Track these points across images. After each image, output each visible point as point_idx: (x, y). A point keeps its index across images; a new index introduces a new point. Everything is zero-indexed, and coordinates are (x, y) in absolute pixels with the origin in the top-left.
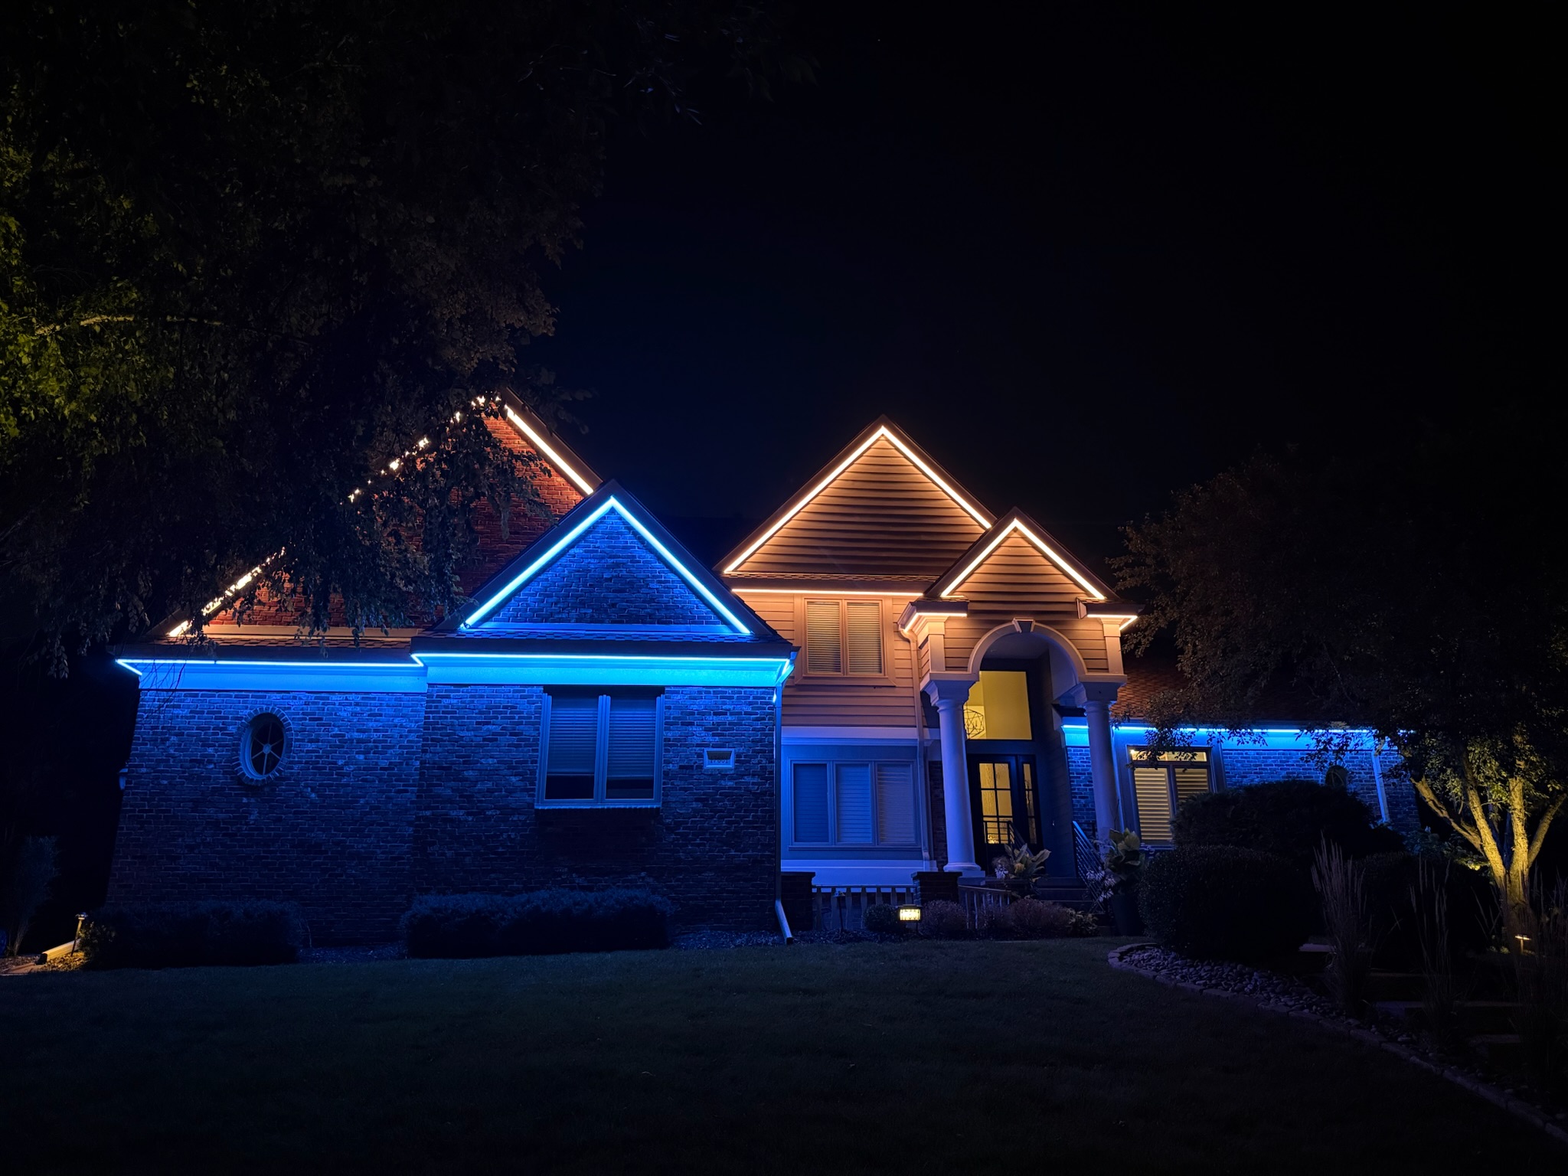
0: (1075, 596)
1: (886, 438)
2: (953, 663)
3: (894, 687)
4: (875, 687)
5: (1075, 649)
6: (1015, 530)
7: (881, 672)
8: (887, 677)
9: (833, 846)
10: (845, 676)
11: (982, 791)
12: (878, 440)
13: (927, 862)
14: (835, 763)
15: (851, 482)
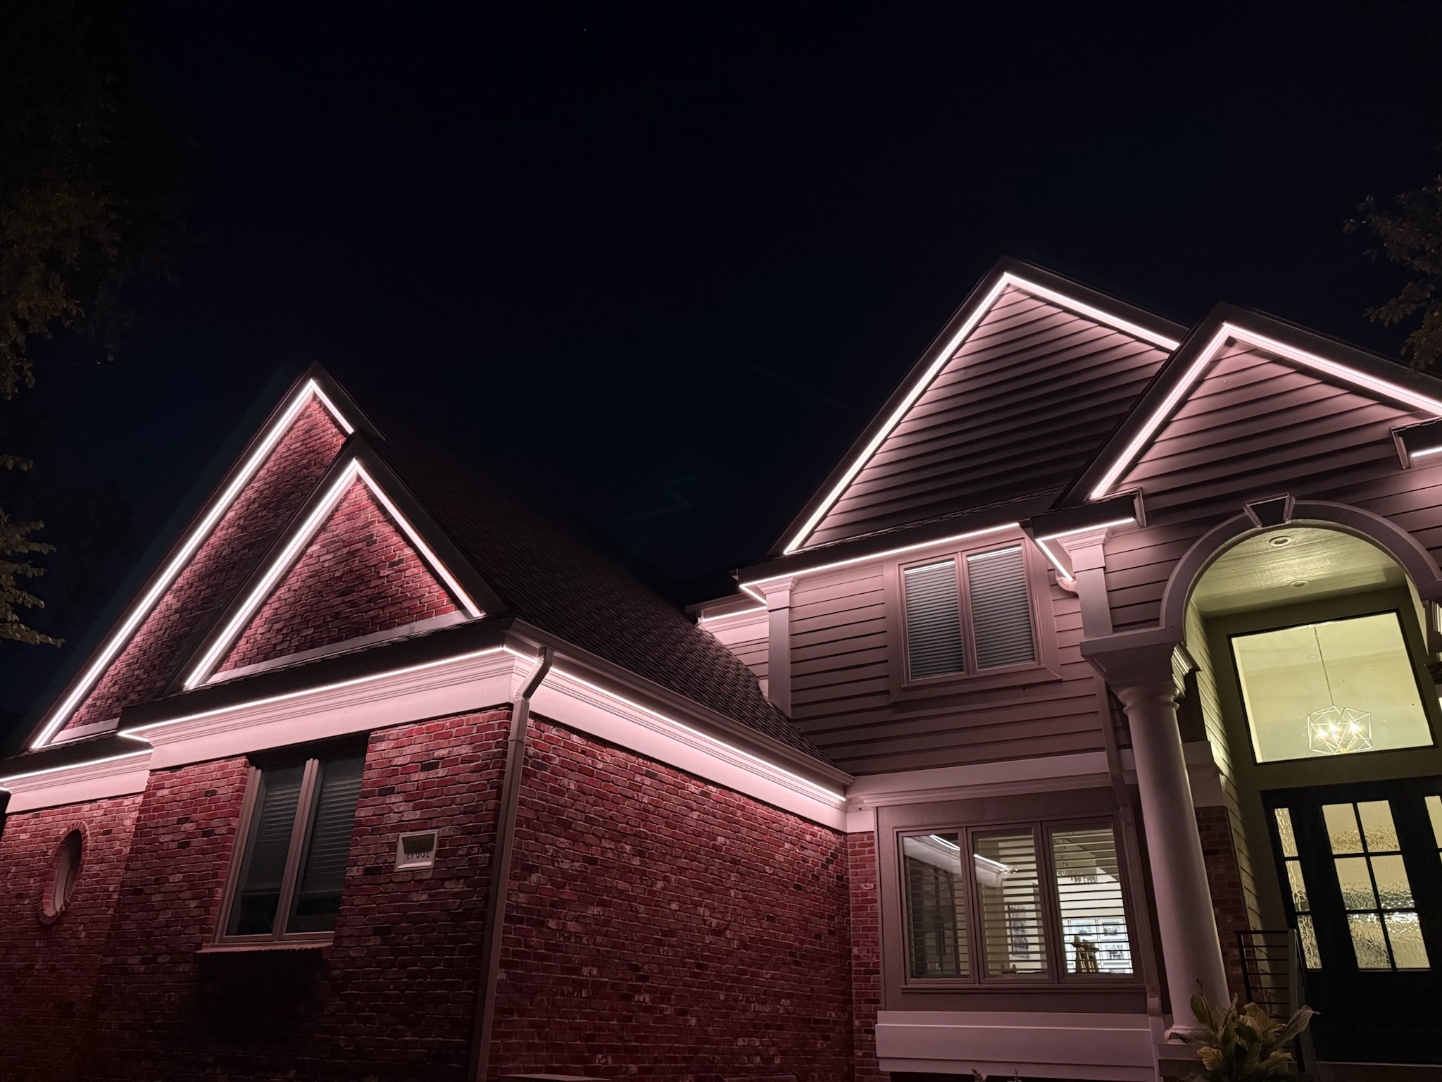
0: (1386, 427)
1: (1014, 287)
2: (1125, 616)
3: (1060, 681)
4: (1024, 687)
5: (1403, 534)
6: (1231, 342)
7: (1034, 659)
8: (1043, 666)
9: (977, 985)
10: (972, 676)
11: (1336, 861)
12: (1001, 296)
13: (1155, 1018)
14: (970, 830)
15: (962, 371)
